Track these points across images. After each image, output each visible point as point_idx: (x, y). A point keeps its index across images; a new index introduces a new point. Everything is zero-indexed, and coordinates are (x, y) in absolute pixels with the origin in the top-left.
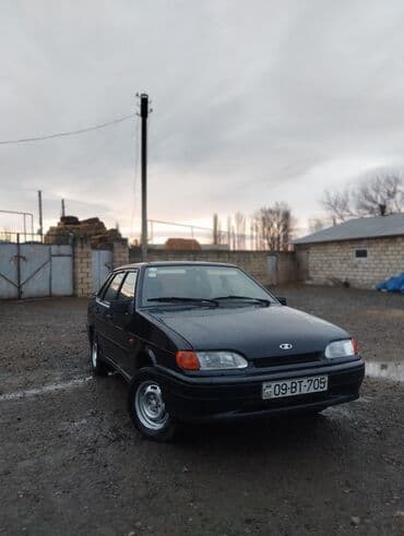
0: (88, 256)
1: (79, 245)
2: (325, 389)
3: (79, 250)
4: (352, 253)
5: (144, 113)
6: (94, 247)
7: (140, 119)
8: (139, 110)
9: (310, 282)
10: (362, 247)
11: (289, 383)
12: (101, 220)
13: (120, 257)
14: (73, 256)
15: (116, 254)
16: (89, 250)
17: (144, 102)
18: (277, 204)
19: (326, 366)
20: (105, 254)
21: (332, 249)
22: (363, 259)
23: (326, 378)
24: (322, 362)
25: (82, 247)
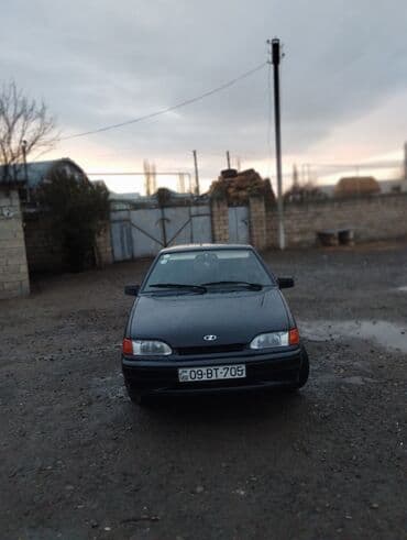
0: (224, 214)
1: (216, 204)
2: (244, 375)
3: (215, 209)
5: (276, 60)
6: (230, 205)
7: (272, 66)
8: (270, 58)
11: (204, 370)
12: (256, 170)
13: (256, 211)
14: (212, 215)
15: (252, 210)
16: (226, 208)
17: (276, 47)
19: (247, 356)
20: (242, 211)
23: (244, 367)
24: (245, 352)
25: (219, 206)
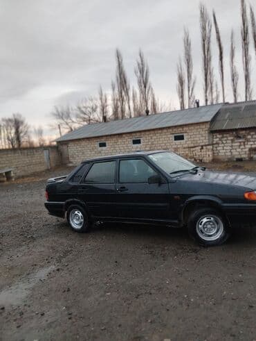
4: (97, 145)
9: (71, 165)
10: (103, 141)
18: (14, 115)
21: (84, 143)
22: (104, 148)
